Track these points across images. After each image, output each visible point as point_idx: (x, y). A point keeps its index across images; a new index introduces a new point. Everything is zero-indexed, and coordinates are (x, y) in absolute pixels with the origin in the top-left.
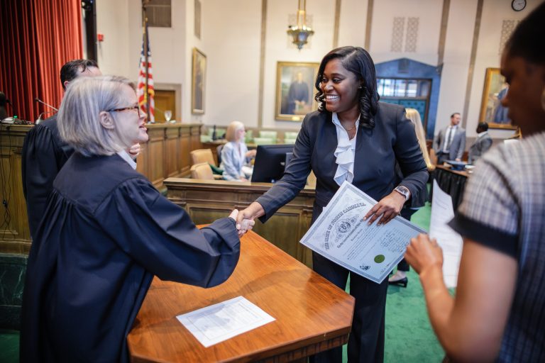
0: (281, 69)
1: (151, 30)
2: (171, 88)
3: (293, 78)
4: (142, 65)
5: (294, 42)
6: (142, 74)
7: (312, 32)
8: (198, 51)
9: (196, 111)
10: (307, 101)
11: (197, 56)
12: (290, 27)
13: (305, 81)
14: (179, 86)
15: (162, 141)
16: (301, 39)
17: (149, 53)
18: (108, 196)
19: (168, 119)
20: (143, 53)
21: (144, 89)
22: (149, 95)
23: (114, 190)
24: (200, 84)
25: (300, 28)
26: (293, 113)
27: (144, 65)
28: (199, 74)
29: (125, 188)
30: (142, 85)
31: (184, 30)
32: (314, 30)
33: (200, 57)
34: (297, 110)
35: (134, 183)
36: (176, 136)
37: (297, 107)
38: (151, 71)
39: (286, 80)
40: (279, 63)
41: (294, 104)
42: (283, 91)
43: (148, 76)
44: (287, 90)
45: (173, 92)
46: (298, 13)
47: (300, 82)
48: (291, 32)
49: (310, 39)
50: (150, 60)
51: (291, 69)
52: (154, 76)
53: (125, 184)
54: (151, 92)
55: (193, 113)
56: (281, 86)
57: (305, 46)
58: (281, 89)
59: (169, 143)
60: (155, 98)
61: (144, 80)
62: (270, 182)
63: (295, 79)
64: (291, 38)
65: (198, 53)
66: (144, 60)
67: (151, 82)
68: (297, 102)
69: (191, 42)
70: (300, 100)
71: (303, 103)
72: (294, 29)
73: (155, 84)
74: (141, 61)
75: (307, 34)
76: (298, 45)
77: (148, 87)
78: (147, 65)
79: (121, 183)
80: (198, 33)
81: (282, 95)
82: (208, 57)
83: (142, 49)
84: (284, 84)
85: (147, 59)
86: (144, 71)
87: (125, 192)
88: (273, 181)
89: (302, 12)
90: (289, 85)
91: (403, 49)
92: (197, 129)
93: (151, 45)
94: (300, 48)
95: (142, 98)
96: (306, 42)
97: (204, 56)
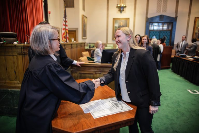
0: (115, 21)
1: (67, 9)
2: (74, 30)
4: (64, 22)
6: (64, 25)
7: (126, 7)
8: (84, 16)
9: (84, 38)
11: (84, 17)
12: (117, 5)
14: (77, 29)
15: (70, 49)
16: (122, 9)
17: (66, 17)
18: (43, 68)
19: (73, 41)
20: (64, 17)
21: (65, 30)
22: (66, 32)
23: (45, 66)
24: (85, 28)
25: (121, 5)
27: (65, 22)
28: (85, 24)
29: (49, 65)
30: (64, 29)
31: (78, 8)
32: (126, 6)
33: (85, 18)
35: (52, 64)
36: (76, 47)
38: (67, 24)
39: (117, 25)
40: (114, 19)
43: (66, 26)
45: (75, 31)
48: (117, 7)
49: (125, 9)
50: (67, 20)
51: (118, 21)
52: (68, 26)
53: (49, 64)
54: (67, 31)
55: (83, 39)
56: (114, 27)
57: (123, 12)
59: (73, 49)
60: (69, 33)
61: (64, 27)
62: (108, 63)
63: (120, 25)
64: (118, 9)
66: (64, 20)
67: (67, 28)
69: (81, 13)
72: (119, 6)
73: (69, 28)
74: (63, 20)
75: (124, 7)
76: (120, 12)
77: (66, 30)
78: (66, 22)
79: (48, 64)
80: (84, 9)
82: (88, 18)
83: (64, 16)
84: (116, 27)
85: (65, 19)
86: (65, 24)
87: (49, 67)
88: (109, 63)
91: (161, 11)
92: (83, 44)
93: (67, 14)
94: (121, 13)
95: (64, 34)
96: (123, 11)
97: (86, 17)
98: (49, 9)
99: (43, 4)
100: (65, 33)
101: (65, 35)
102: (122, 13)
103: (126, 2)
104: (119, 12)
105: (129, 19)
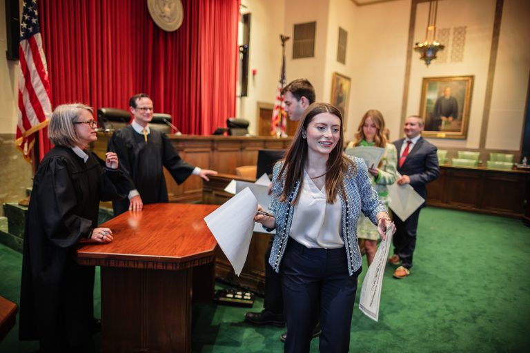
0: (427, 85)
3: (440, 93)
4: (278, 91)
5: (421, 58)
6: (279, 99)
7: (441, 47)
10: (455, 117)
11: (338, 79)
12: (417, 44)
13: (454, 95)
16: (430, 54)
19: (279, 133)
20: (280, 81)
25: (429, 44)
26: (438, 130)
28: (340, 95)
30: (278, 107)
32: (443, 44)
33: (343, 80)
34: (443, 126)
37: (443, 123)
39: (432, 96)
40: (425, 80)
41: (441, 121)
42: (427, 108)
44: (433, 106)
46: (427, 30)
47: (448, 97)
48: (418, 49)
49: (439, 54)
51: (438, 85)
56: (426, 102)
57: (433, 62)
58: (425, 105)
61: (278, 103)
63: (443, 95)
64: (419, 55)
65: (337, 77)
68: (444, 118)
69: (332, 67)
70: (447, 116)
71: (451, 119)
72: (421, 45)
75: (436, 49)
76: (426, 61)
77: (282, 109)
81: (427, 111)
82: (352, 80)
84: (429, 101)
89: (431, 28)
90: (434, 102)
94: (428, 63)
95: (277, 118)
96: (434, 57)
97: (349, 79)
98: (252, 66)
99: (241, 55)
100: (280, 116)
101: (279, 121)
102: (430, 66)
103: (465, 32)
104: (423, 62)
105: (472, 77)
